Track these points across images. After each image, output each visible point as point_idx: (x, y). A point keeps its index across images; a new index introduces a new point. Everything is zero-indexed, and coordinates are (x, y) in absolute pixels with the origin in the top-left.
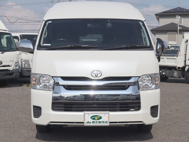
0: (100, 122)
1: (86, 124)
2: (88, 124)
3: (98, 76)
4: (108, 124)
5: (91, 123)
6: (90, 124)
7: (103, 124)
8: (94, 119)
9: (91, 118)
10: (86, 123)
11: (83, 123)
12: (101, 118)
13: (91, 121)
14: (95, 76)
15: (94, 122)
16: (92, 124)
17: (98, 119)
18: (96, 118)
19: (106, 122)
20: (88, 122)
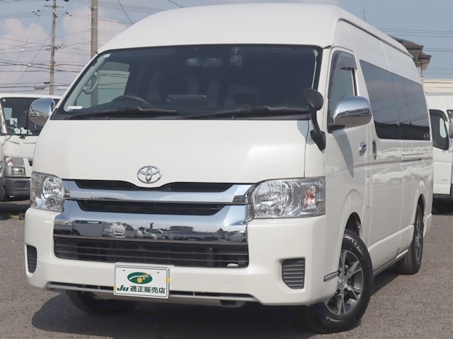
0: (147, 290)
1: (117, 291)
2: (122, 292)
3: (151, 181)
4: (165, 295)
5: (129, 289)
6: (125, 292)
7: (154, 294)
8: (135, 281)
9: (129, 277)
10: (118, 289)
11: (111, 288)
12: (149, 279)
13: (129, 284)
14: (146, 181)
15: (134, 288)
16: (130, 293)
17: (144, 282)
18: (140, 280)
19: (162, 291)
20: (122, 288)
